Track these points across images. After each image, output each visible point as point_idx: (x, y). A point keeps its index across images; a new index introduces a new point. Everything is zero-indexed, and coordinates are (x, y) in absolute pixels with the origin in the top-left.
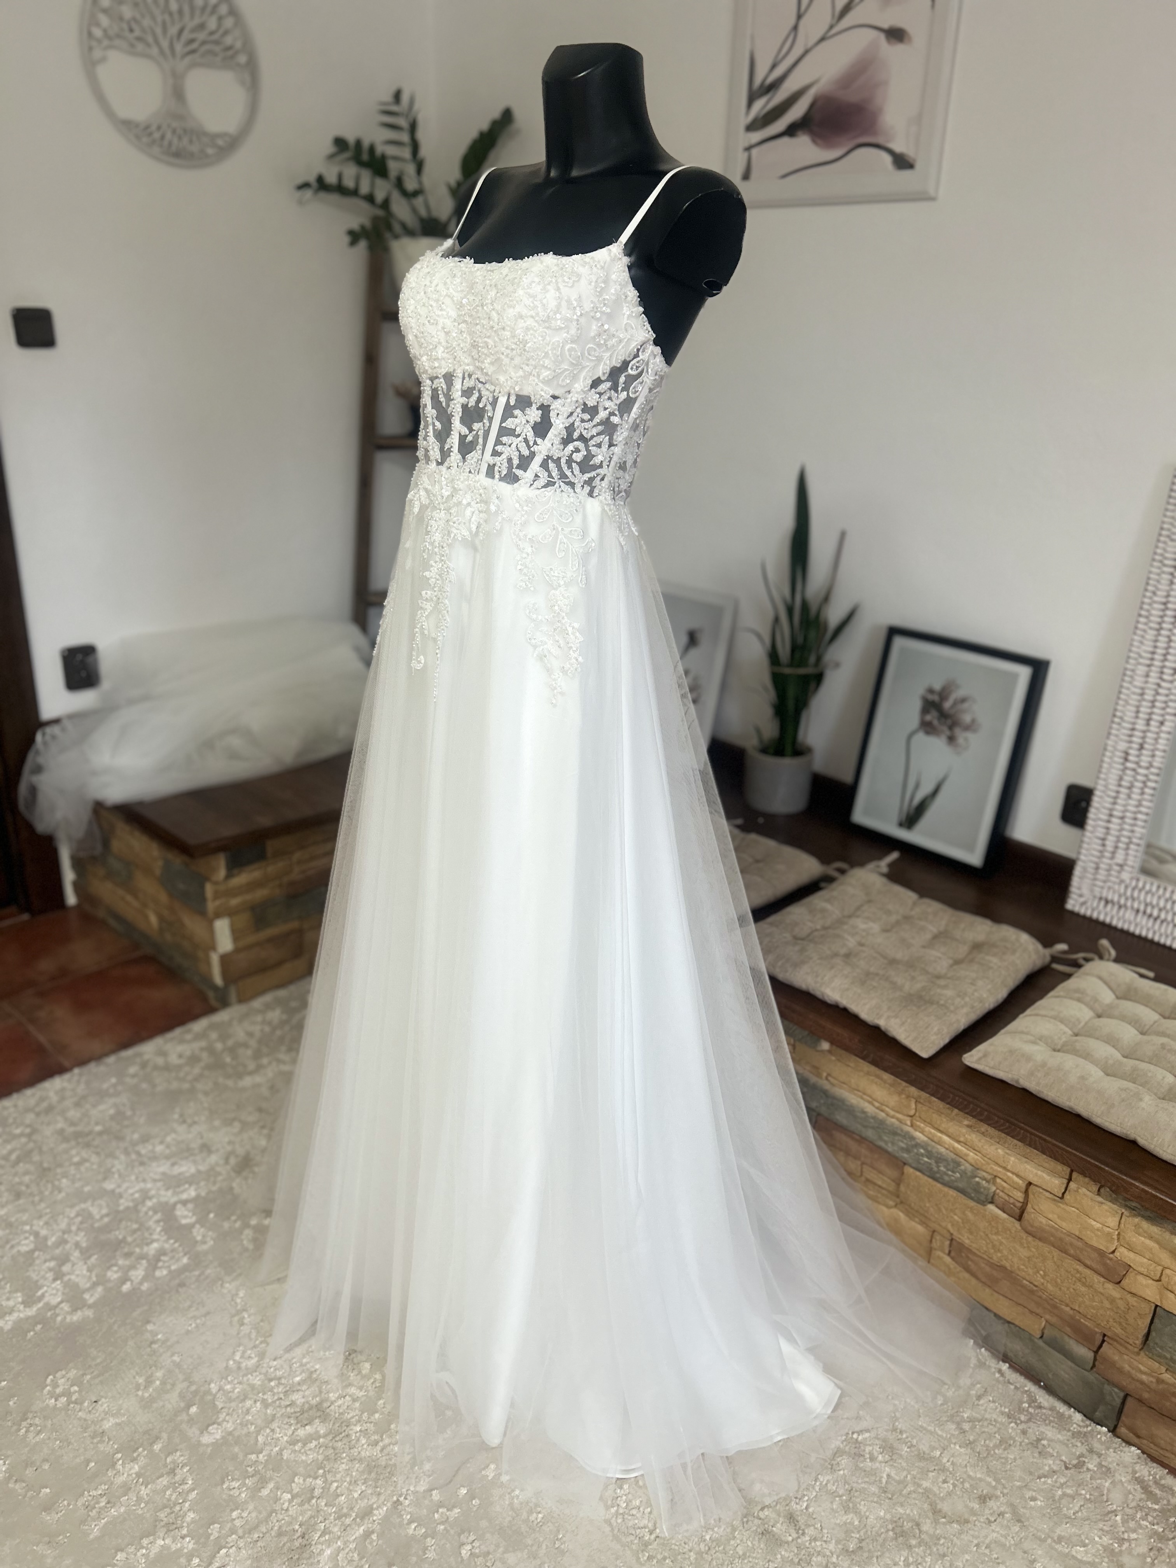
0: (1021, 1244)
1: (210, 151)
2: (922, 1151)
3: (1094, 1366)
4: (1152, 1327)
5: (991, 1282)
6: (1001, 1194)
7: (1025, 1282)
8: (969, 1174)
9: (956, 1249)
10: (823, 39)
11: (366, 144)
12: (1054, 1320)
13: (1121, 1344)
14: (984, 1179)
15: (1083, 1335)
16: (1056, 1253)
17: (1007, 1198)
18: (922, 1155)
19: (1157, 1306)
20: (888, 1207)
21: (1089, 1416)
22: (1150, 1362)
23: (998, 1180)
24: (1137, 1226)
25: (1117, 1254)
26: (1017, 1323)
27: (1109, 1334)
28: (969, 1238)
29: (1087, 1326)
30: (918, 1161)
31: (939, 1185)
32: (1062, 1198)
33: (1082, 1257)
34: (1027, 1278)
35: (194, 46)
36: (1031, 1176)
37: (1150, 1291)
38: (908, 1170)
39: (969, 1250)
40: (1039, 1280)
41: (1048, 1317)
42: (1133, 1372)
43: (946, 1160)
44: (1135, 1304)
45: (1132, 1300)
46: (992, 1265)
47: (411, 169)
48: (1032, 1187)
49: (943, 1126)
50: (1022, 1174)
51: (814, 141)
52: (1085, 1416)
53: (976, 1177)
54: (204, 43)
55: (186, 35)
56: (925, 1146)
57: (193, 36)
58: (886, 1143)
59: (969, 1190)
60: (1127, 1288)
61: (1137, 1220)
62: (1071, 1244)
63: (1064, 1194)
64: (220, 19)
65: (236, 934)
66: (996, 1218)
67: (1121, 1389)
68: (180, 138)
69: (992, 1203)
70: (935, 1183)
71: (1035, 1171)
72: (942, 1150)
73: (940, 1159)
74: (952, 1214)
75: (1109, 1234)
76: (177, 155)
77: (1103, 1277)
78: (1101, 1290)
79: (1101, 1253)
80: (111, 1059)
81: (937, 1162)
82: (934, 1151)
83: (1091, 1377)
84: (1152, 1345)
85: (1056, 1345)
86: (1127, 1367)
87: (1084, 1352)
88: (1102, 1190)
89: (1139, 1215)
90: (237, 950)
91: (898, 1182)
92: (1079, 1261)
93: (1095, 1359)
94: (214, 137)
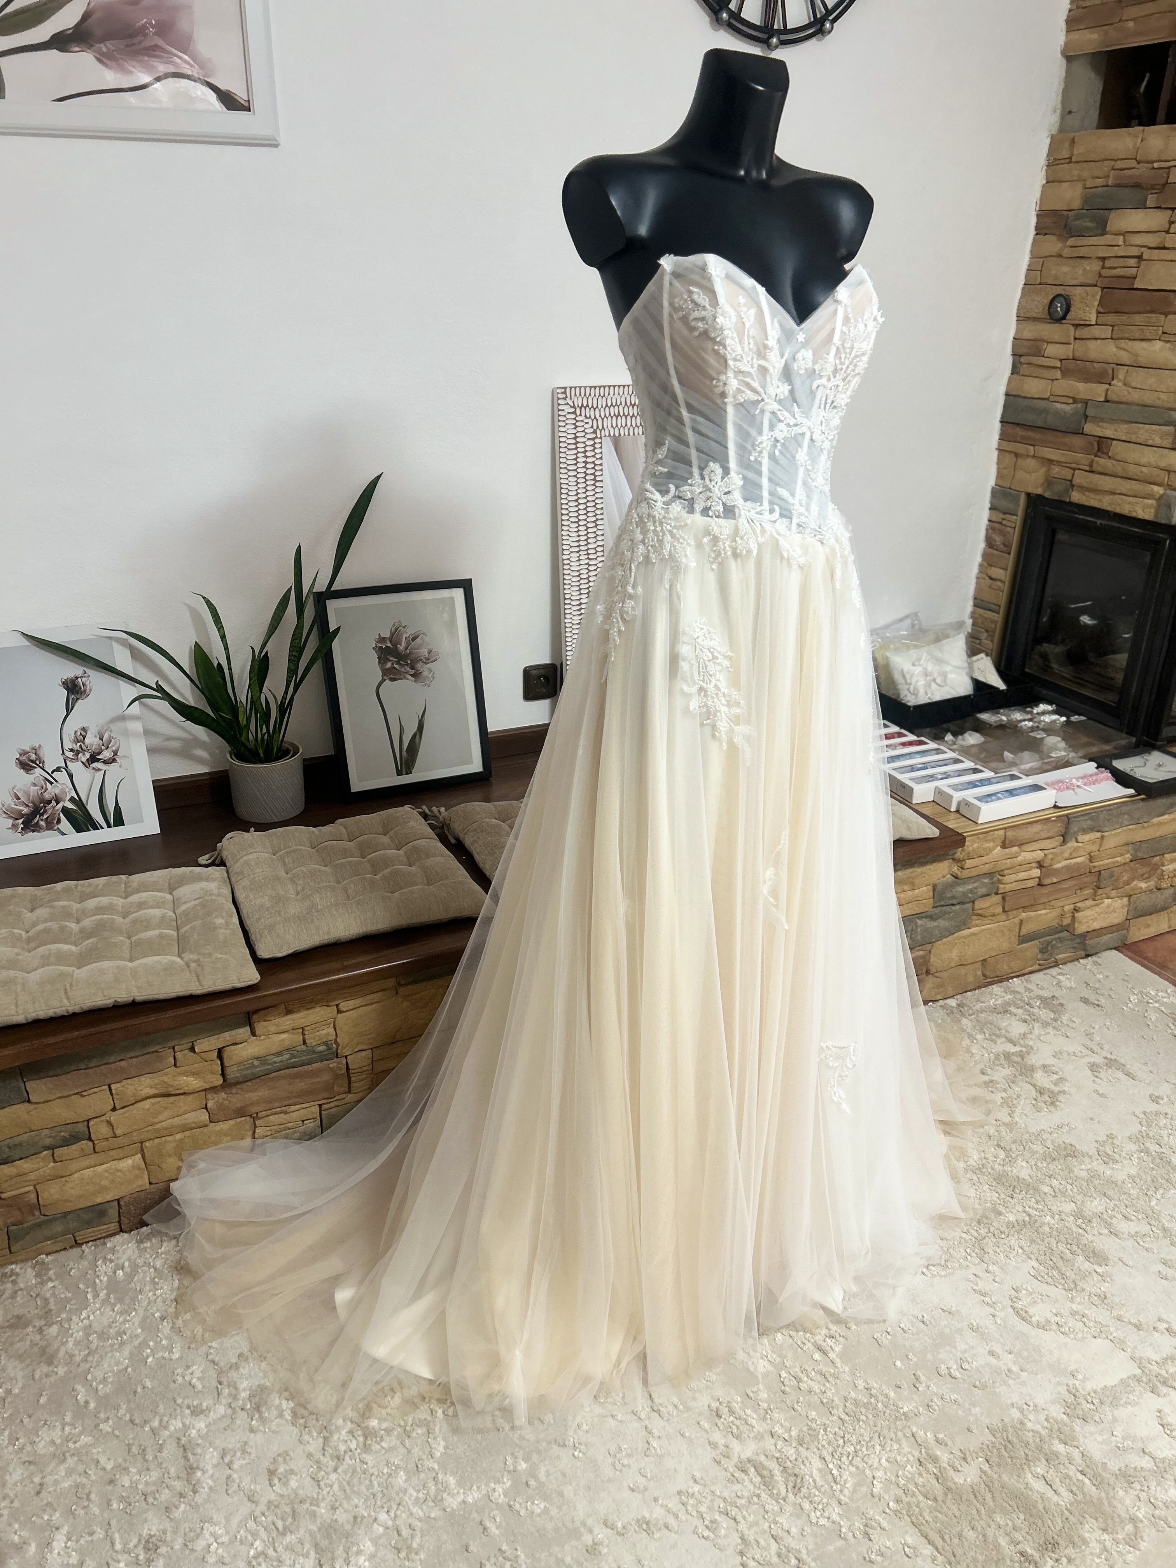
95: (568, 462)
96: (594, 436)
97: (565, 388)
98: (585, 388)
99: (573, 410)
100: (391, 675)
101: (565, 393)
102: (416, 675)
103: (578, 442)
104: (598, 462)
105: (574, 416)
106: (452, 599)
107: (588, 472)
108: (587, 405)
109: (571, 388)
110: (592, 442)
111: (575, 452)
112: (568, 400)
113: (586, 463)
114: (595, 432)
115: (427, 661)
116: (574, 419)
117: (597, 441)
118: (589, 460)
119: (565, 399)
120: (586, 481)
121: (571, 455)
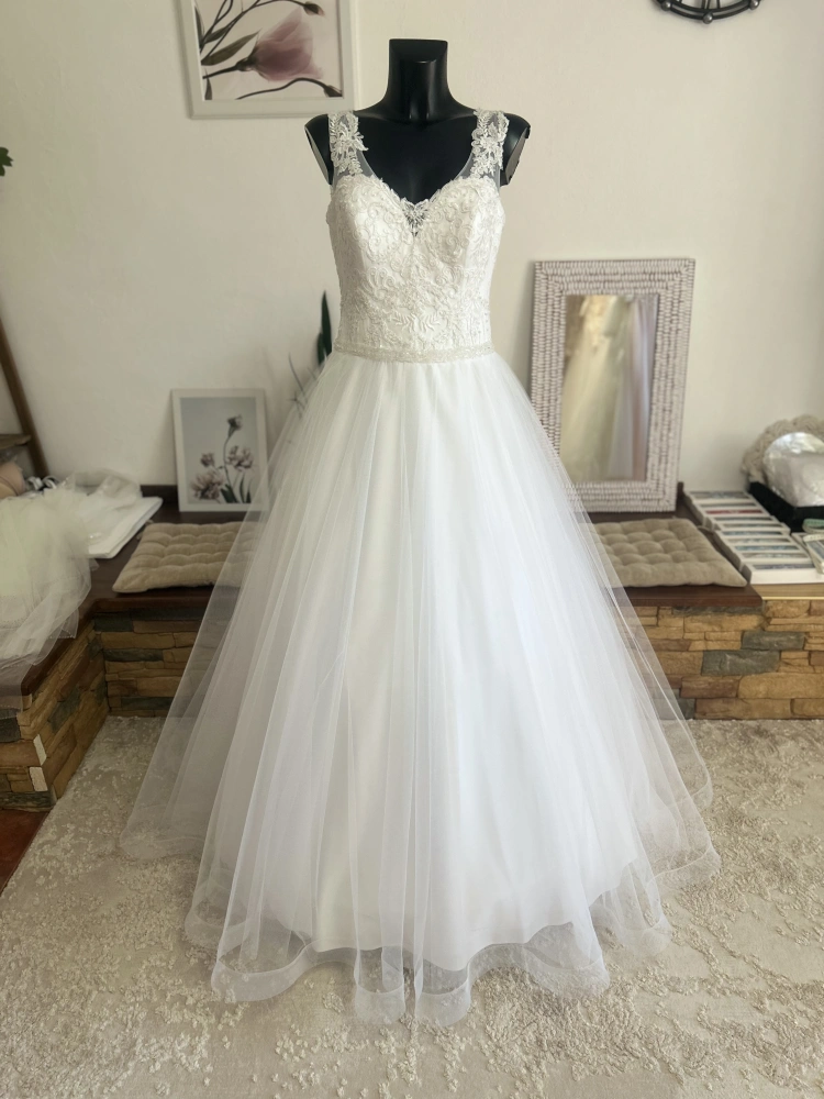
4: (704, 662)
10: (254, 6)
51: (261, 75)
65: (46, 744)
90: (49, 757)
95: (540, 312)
96: (560, 294)
98: (556, 262)
99: (545, 277)
101: (541, 265)
103: (547, 299)
104: (562, 312)
107: (555, 318)
108: (557, 274)
109: (545, 262)
110: (559, 299)
111: (545, 305)
112: (544, 271)
113: (553, 312)
116: (547, 283)
118: (556, 311)
119: (541, 269)
120: (552, 325)
121: (543, 306)
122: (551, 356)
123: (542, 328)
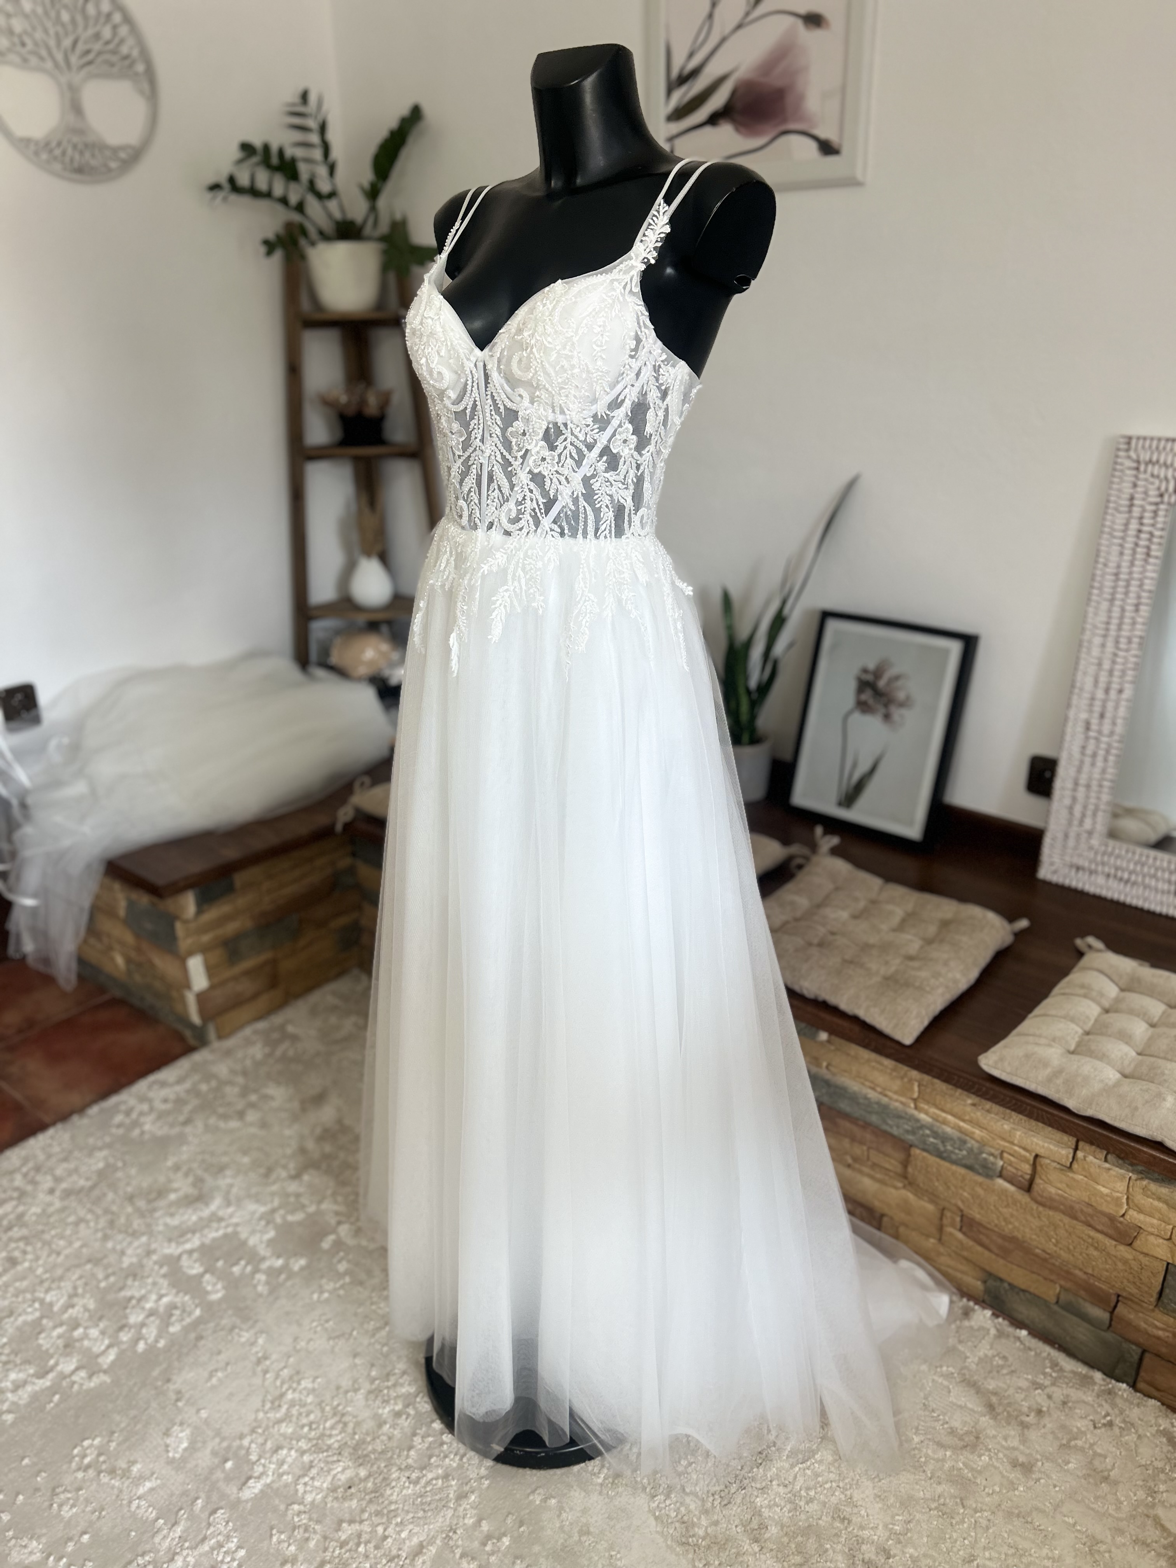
0: (1032, 1215)
1: (113, 165)
2: (928, 1132)
3: (1110, 1325)
4: (1165, 1284)
5: (1004, 1253)
6: (1009, 1168)
7: (1037, 1251)
8: (976, 1151)
9: (968, 1225)
10: (739, 26)
11: (274, 148)
12: (1068, 1285)
13: (1136, 1303)
14: (992, 1155)
15: (1098, 1297)
16: (1067, 1220)
17: (1014, 1171)
18: (928, 1136)
19: (1168, 1264)
20: (896, 1188)
21: (1110, 1374)
22: (1165, 1318)
23: (1005, 1155)
24: (1145, 1189)
25: (1127, 1217)
26: (1032, 1290)
27: (1124, 1294)
28: (979, 1213)
29: (1100, 1289)
30: (924, 1143)
31: (947, 1164)
32: (1070, 1167)
33: (1092, 1222)
34: (1040, 1246)
35: (90, 57)
36: (1038, 1148)
37: (1162, 1251)
38: (916, 1152)
39: (980, 1224)
40: (1051, 1247)
41: (1062, 1283)
42: (1150, 1330)
43: (951, 1139)
44: (1147, 1263)
45: (1145, 1260)
46: (1004, 1237)
47: (322, 171)
48: (1038, 1159)
49: (948, 1106)
50: (1029, 1147)
51: (737, 130)
52: (1105, 1374)
53: (982, 1153)
54: (99, 53)
55: (81, 47)
56: (930, 1128)
57: (87, 47)
58: (891, 1127)
59: (977, 1167)
60: (1138, 1249)
61: (1145, 1182)
62: (1082, 1211)
63: (1071, 1163)
64: (115, 28)
65: (210, 970)
66: (1004, 1191)
67: (1137, 1345)
68: (81, 153)
69: (1001, 1176)
70: (942, 1162)
71: (1041, 1143)
72: (948, 1130)
73: (945, 1139)
74: (961, 1191)
75: (1118, 1199)
76: (80, 170)
77: (1116, 1240)
78: (1113, 1252)
79: (1112, 1219)
80: (94, 1110)
81: (943, 1142)
82: (940, 1131)
83: (1109, 1336)
84: (1166, 1301)
85: (1070, 1308)
86: (1143, 1325)
87: (1099, 1313)
88: (1109, 1157)
89: (1147, 1178)
90: (212, 987)
91: (905, 1164)
92: (1090, 1226)
93: (1111, 1320)
94: (115, 150)
95: (1116, 527)
96: (1158, 500)
97: (1130, 438)
98: (1159, 439)
99: (1135, 465)
100: (863, 706)
101: (1129, 443)
102: (887, 717)
103: (1131, 505)
104: (1157, 533)
105: (1134, 472)
106: (946, 652)
107: (1142, 543)
108: (1158, 461)
109: (1138, 438)
110: (1153, 508)
111: (1126, 515)
112: (1133, 454)
113: (1140, 531)
114: (1161, 495)
115: (902, 705)
116: (1136, 477)
117: (1162, 507)
118: (1146, 529)
119: (1128, 450)
120: (1134, 552)
121: (1120, 519)
122: (1123, 610)
123: (1114, 558)
